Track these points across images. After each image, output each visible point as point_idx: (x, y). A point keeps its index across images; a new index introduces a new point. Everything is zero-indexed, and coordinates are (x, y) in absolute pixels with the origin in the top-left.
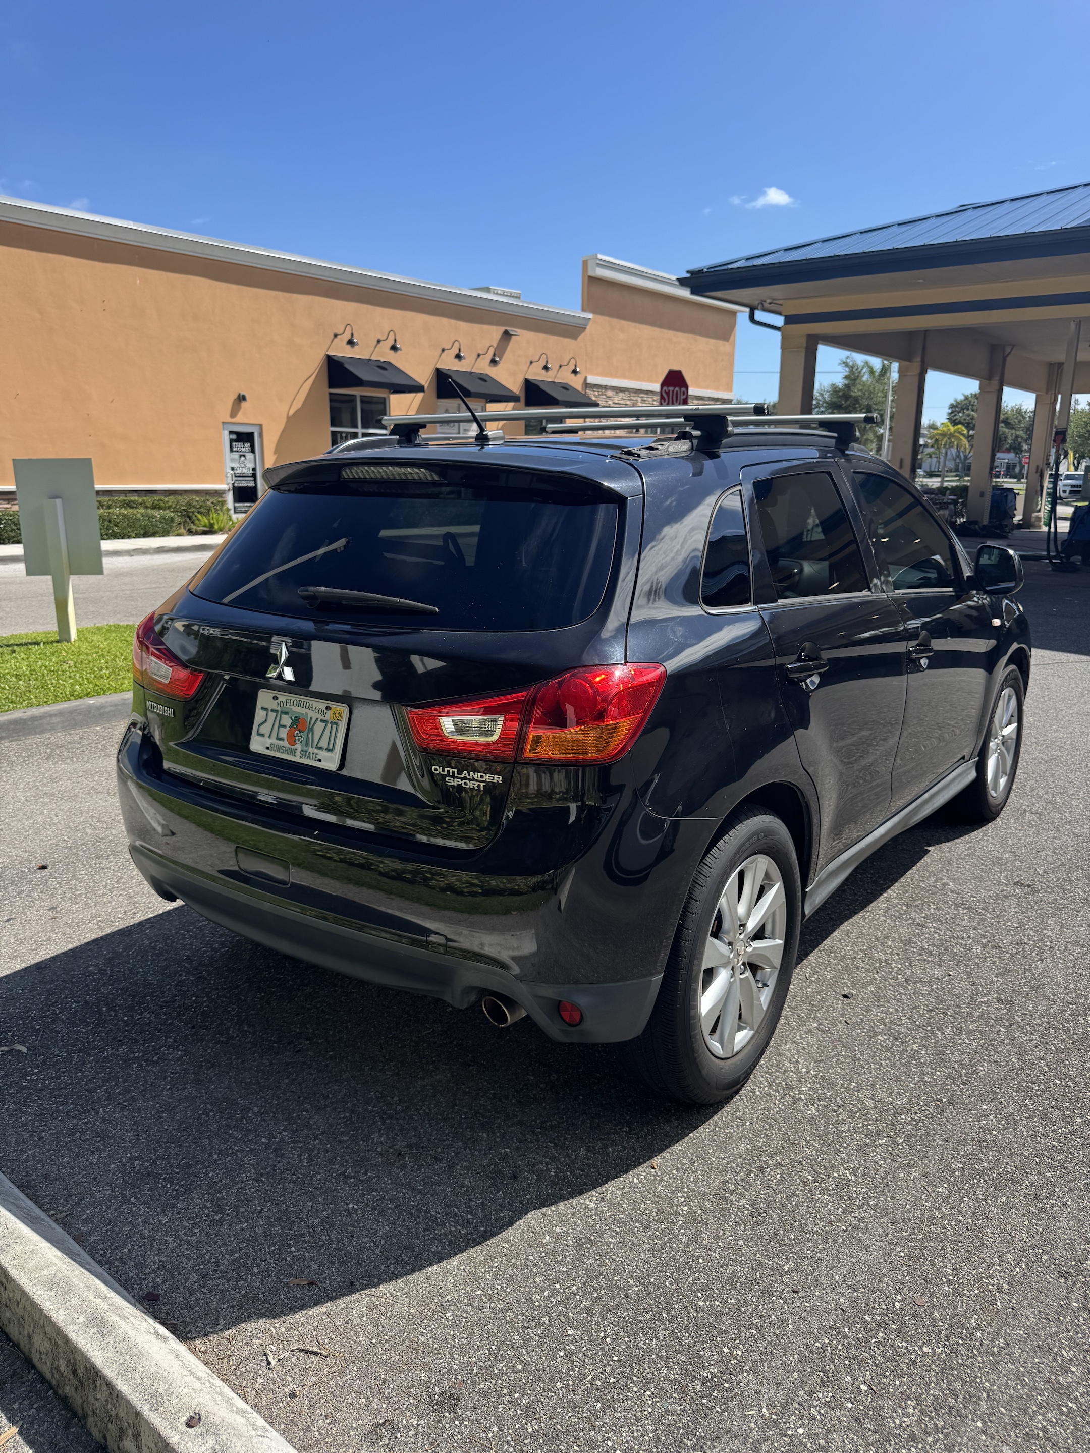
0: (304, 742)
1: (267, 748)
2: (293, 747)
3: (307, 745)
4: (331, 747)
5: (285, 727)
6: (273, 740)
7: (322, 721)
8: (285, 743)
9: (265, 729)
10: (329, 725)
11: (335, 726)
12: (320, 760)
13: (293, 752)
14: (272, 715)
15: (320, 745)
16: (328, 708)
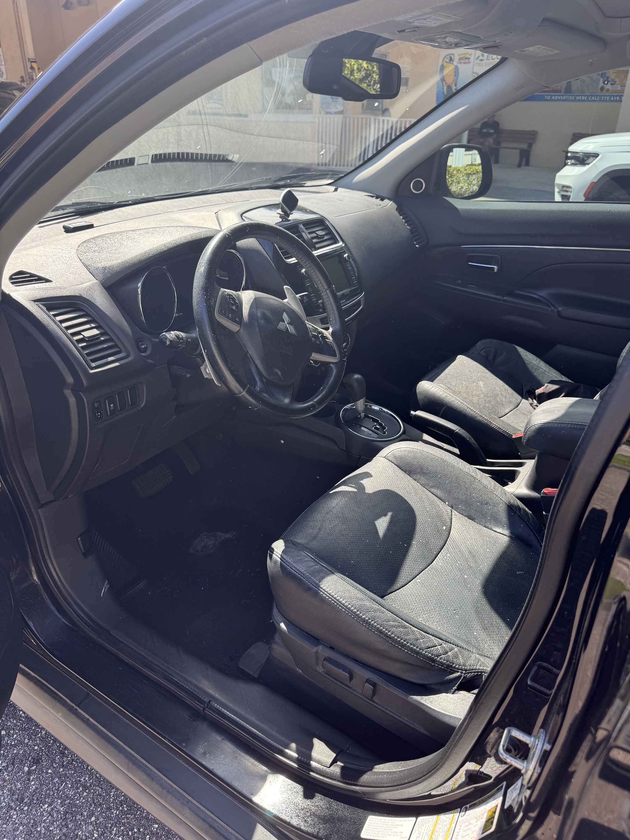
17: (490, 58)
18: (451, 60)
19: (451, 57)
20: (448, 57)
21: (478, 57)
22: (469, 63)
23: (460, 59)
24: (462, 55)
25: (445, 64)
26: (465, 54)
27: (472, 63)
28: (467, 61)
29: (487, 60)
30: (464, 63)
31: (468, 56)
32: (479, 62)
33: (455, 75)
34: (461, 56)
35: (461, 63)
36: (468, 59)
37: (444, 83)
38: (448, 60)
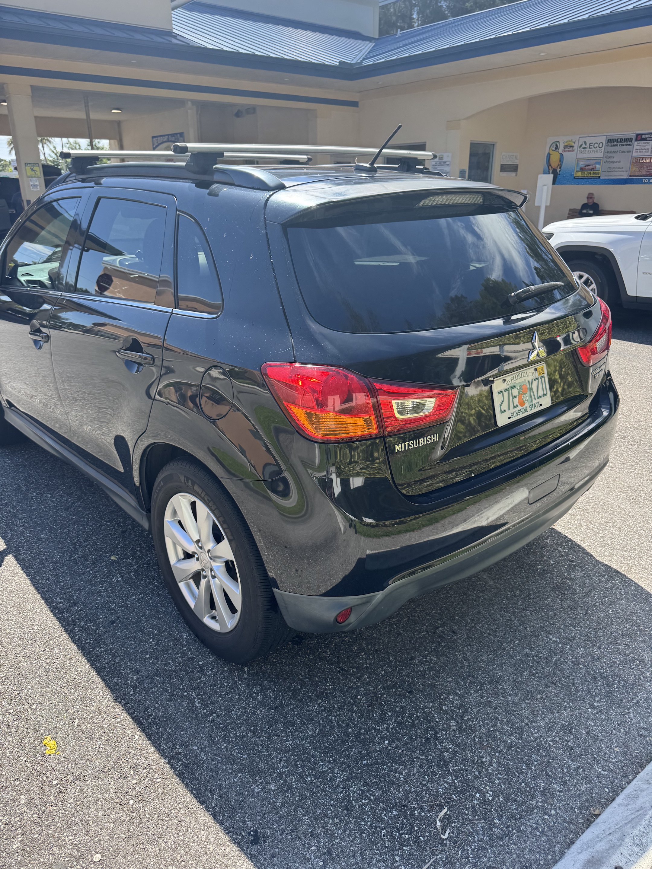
0: (529, 400)
1: (509, 418)
2: (524, 407)
3: (532, 401)
4: (545, 393)
5: (515, 397)
6: (513, 410)
7: (535, 379)
8: (520, 408)
9: (505, 407)
10: (540, 380)
11: (543, 379)
12: (541, 405)
13: (525, 410)
14: (506, 394)
15: (539, 395)
16: (536, 370)
17: (593, 147)
18: (557, 148)
19: (557, 145)
20: (554, 145)
21: (581, 145)
22: (573, 151)
23: (565, 147)
24: (566, 142)
25: (551, 152)
26: (570, 141)
27: (576, 151)
28: (571, 149)
29: (590, 148)
30: (569, 151)
31: (573, 144)
32: (583, 150)
33: (560, 161)
34: (566, 144)
35: (565, 151)
36: (573, 147)
37: (550, 167)
38: (554, 149)
